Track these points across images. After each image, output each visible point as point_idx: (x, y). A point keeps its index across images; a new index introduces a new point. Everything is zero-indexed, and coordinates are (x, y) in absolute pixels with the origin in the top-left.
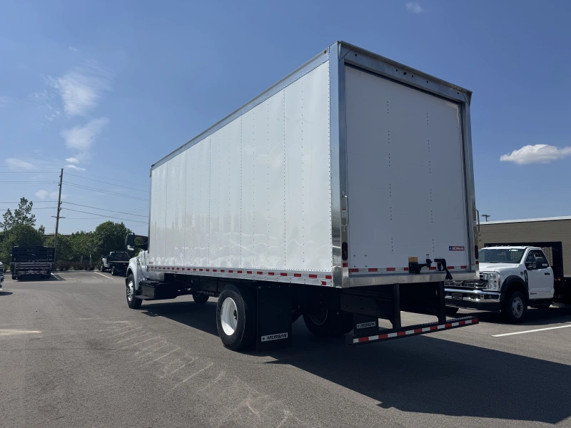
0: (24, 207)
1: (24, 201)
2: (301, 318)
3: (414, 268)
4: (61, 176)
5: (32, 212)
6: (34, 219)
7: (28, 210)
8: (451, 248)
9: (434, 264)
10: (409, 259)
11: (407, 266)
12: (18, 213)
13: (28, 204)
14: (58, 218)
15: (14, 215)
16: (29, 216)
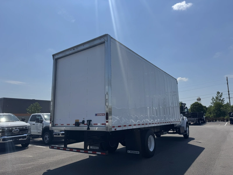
0: (219, 95)
1: (218, 93)
2: (120, 144)
3: (77, 124)
4: (227, 80)
5: (223, 97)
6: (224, 100)
7: (221, 96)
8: (96, 115)
9: (86, 123)
10: (75, 120)
11: (74, 123)
12: (217, 98)
13: (220, 94)
14: (229, 98)
15: (215, 99)
16: (222, 99)
